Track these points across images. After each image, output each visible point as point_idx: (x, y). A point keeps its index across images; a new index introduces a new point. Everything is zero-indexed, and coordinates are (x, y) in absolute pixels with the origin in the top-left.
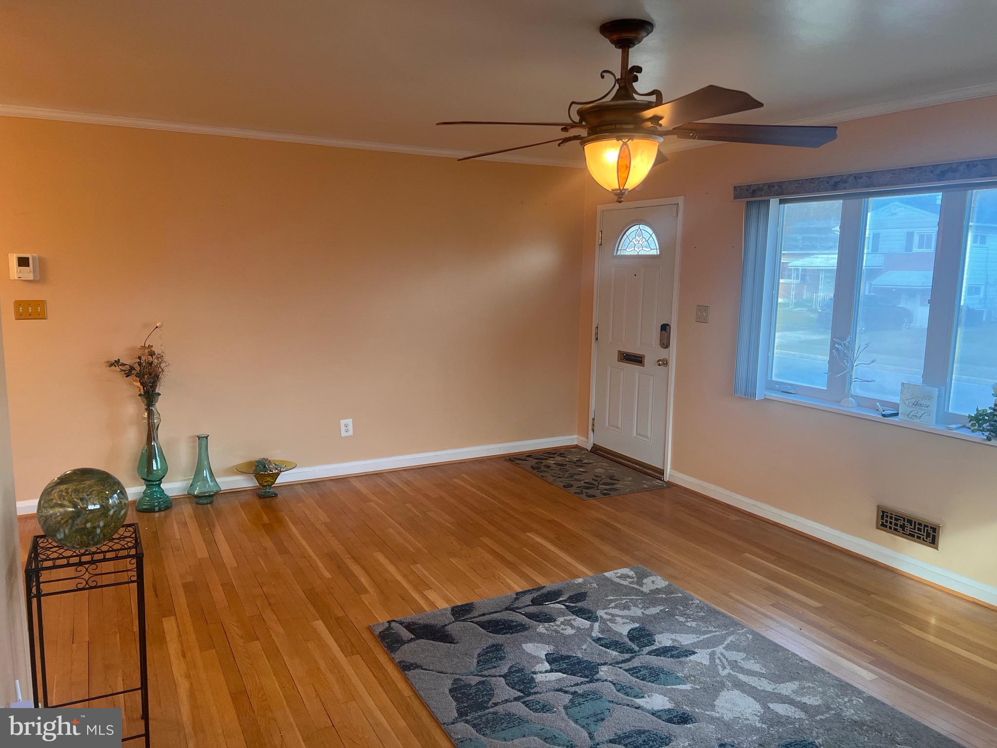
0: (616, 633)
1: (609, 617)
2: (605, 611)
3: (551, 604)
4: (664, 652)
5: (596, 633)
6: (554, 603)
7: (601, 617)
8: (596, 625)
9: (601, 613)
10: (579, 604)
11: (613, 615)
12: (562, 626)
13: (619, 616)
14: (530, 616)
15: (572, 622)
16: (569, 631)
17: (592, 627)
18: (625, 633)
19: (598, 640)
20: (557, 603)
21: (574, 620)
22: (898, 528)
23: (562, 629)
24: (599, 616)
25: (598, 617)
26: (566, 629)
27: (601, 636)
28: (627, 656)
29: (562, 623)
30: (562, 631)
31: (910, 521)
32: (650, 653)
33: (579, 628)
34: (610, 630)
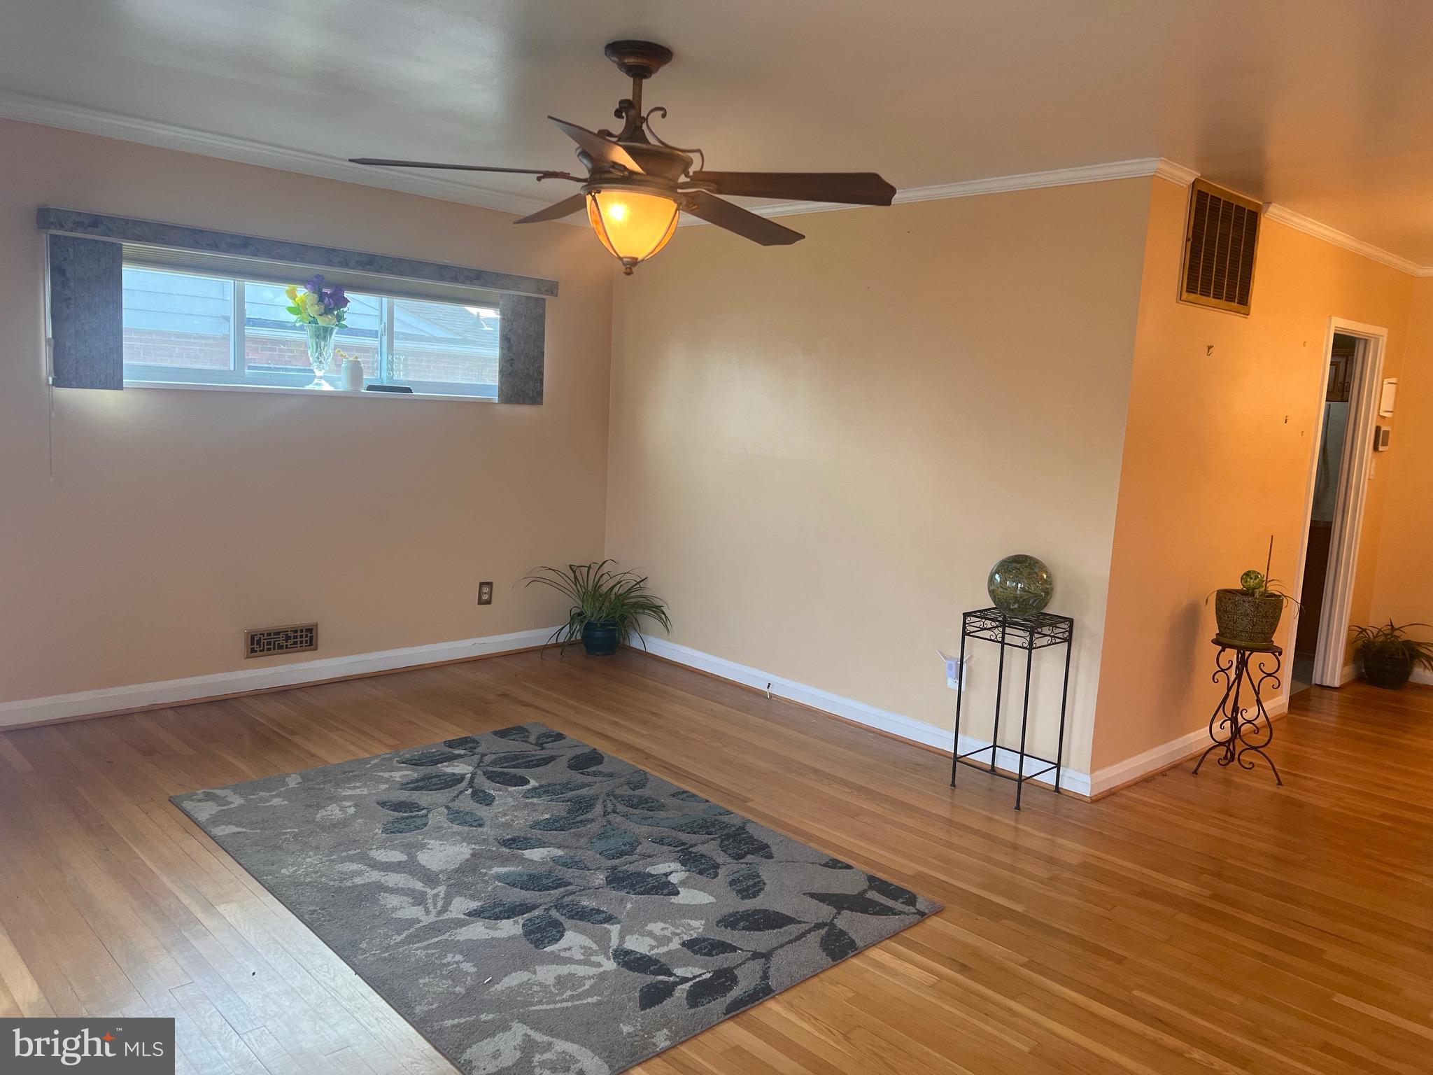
0: (583, 932)
1: (594, 959)
2: (602, 970)
3: (700, 975)
4: (511, 912)
5: (615, 929)
6: (695, 977)
7: (609, 959)
8: (614, 943)
9: (610, 965)
10: (649, 979)
11: (586, 962)
12: (667, 933)
13: (578, 962)
14: (724, 948)
15: (654, 943)
16: (656, 927)
17: (622, 939)
18: (569, 935)
19: (609, 919)
20: (691, 979)
21: (652, 948)
23: (666, 929)
24: (612, 960)
25: (614, 958)
26: (662, 929)
27: (606, 925)
28: (567, 900)
29: (670, 940)
30: (666, 926)
32: (534, 907)
33: (642, 935)
34: (592, 937)
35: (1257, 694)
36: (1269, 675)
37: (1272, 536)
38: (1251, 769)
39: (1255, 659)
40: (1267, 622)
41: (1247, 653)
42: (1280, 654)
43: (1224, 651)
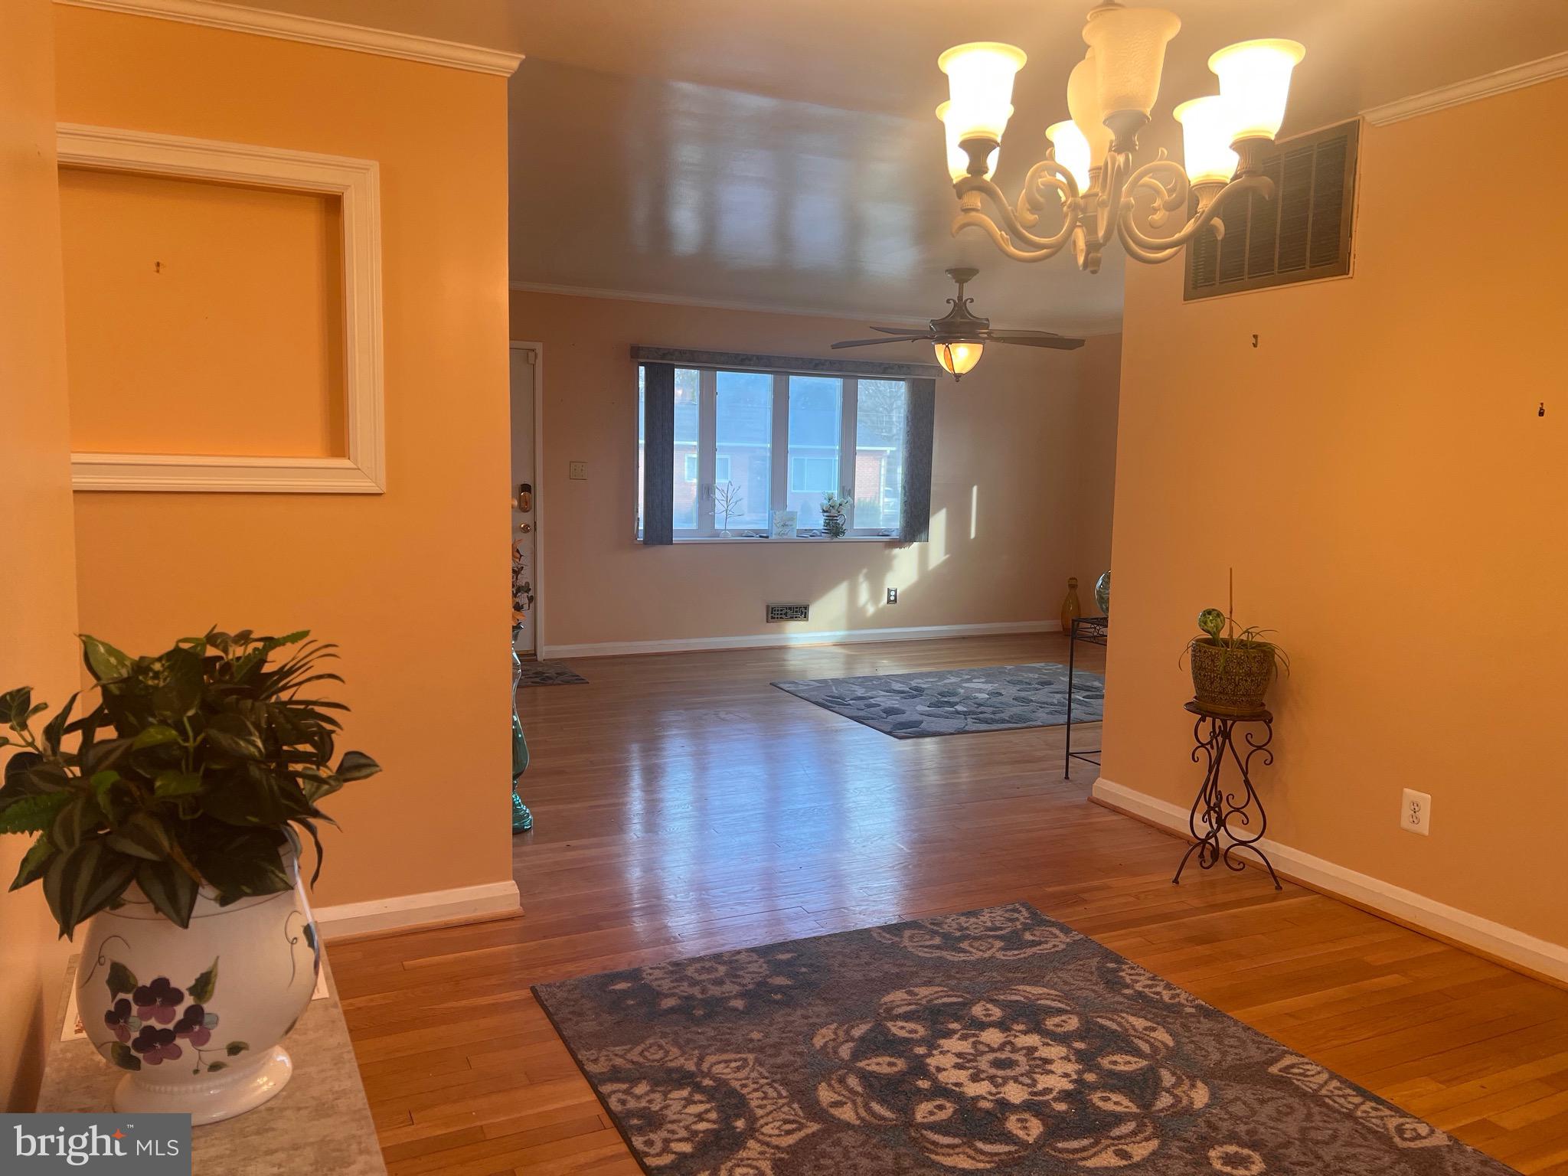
22: (783, 616)
31: (790, 608)
35: (1245, 774)
36: (1259, 748)
37: (1231, 569)
38: (1241, 869)
39: (1239, 730)
40: (1252, 681)
41: (1229, 723)
42: (1271, 721)
43: (1204, 721)
